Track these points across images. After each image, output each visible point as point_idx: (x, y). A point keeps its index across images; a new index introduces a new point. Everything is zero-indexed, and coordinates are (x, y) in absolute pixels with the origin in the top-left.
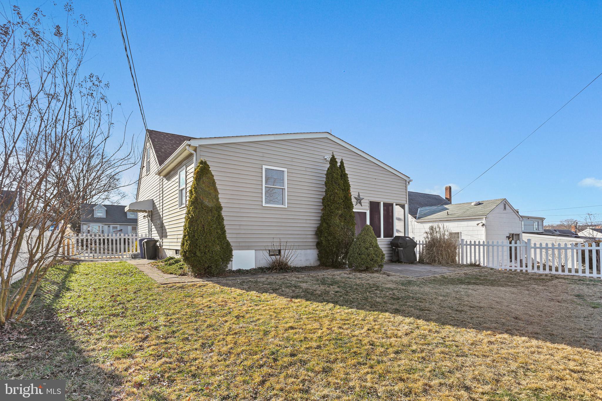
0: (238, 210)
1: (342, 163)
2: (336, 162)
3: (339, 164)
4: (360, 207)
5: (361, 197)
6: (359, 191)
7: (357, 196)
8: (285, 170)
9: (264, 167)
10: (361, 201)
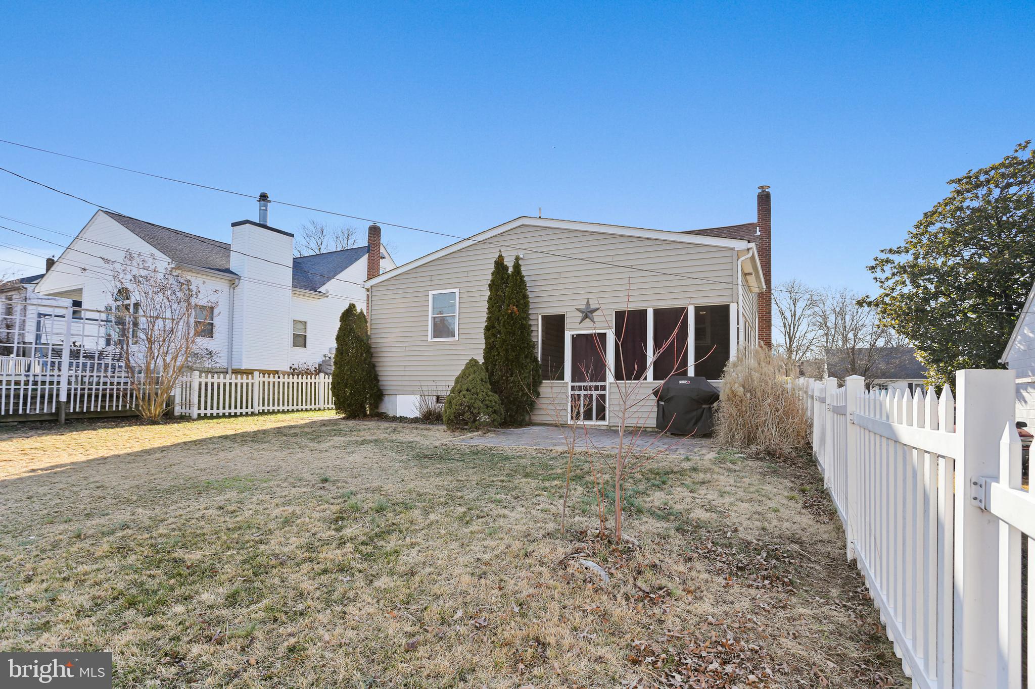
1: (517, 267)
2: (506, 267)
4: (591, 324)
5: (593, 307)
6: (589, 296)
7: (583, 307)
8: (457, 290)
9: (431, 293)
10: (593, 314)
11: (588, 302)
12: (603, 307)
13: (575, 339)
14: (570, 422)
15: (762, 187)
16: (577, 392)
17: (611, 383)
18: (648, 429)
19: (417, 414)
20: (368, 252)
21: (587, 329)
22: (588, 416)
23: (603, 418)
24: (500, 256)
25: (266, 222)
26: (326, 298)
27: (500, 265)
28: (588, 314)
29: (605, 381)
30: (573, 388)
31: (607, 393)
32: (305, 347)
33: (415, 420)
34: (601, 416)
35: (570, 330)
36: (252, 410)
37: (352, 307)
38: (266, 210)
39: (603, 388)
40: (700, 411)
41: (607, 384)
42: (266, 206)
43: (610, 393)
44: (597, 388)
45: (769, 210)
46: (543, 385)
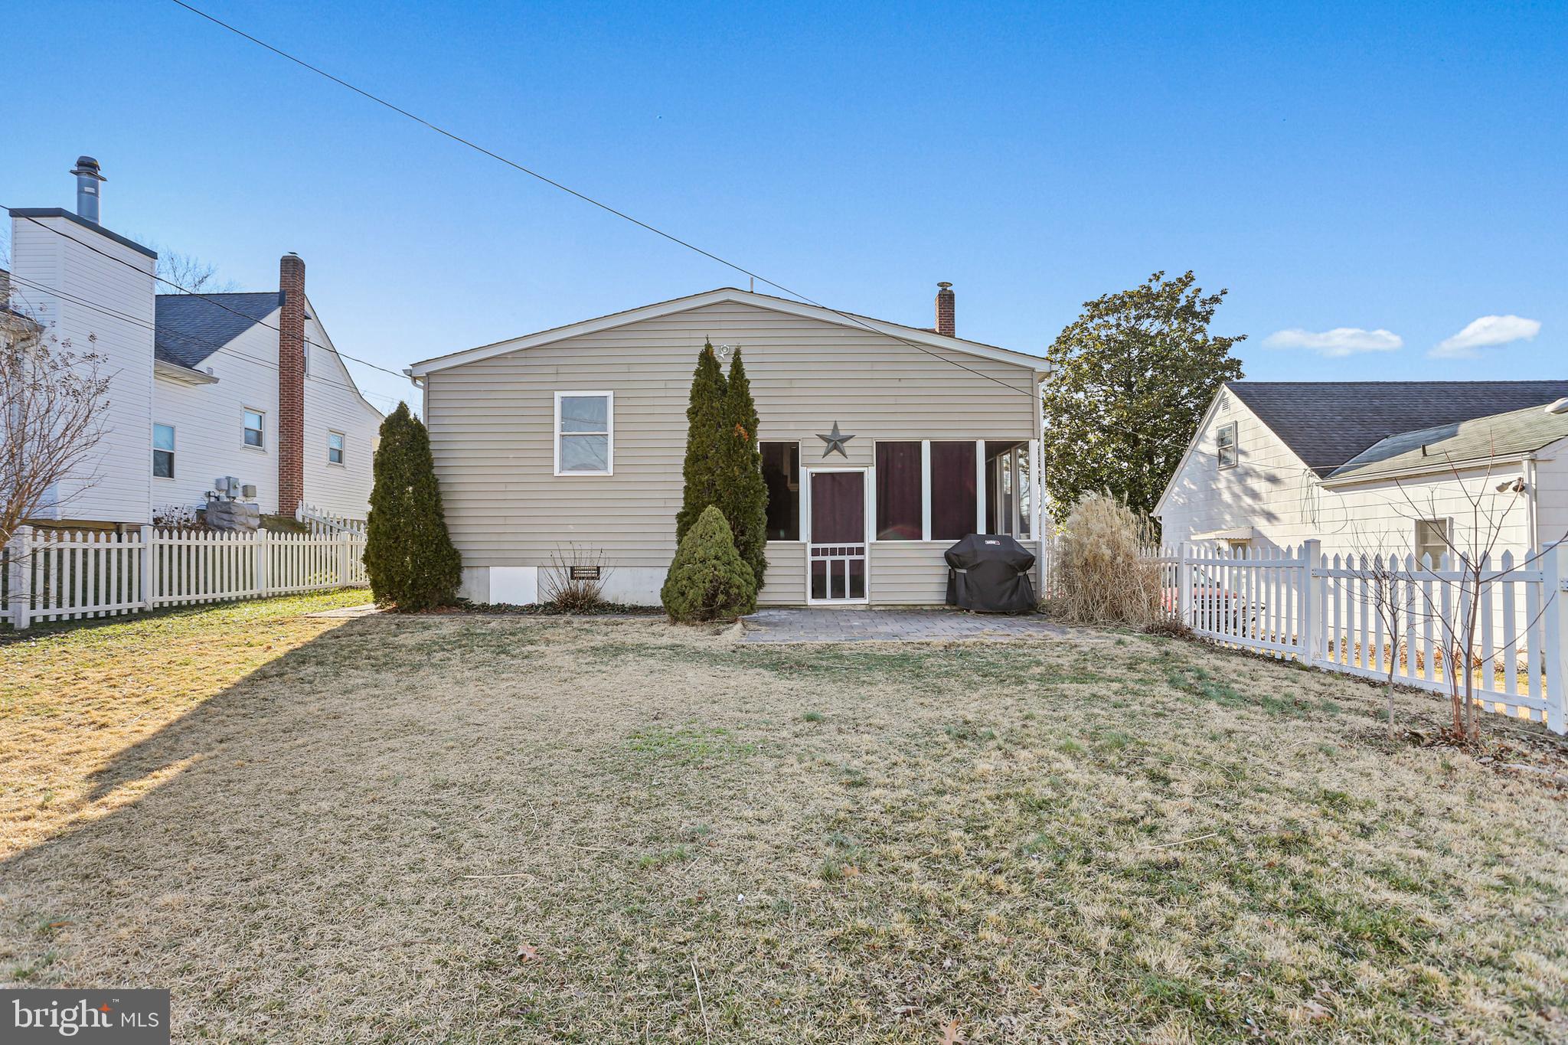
0: (502, 488)
1: (737, 366)
2: (718, 366)
3: (726, 370)
4: (841, 459)
5: (842, 433)
6: (838, 418)
7: (829, 433)
8: (610, 394)
9: (558, 395)
10: (845, 444)
11: (836, 426)
12: (858, 434)
13: (817, 479)
14: (812, 602)
15: (941, 285)
16: (820, 558)
17: (872, 544)
18: (925, 608)
19: (533, 599)
20: (282, 303)
21: (836, 465)
22: (838, 592)
23: (862, 595)
24: (708, 346)
25: (97, 219)
26: (212, 385)
27: (707, 359)
28: (835, 443)
29: (862, 541)
30: (815, 552)
31: (867, 557)
32: (171, 475)
33: (531, 610)
34: (858, 590)
35: (807, 465)
36: (141, 604)
37: (403, 409)
38: (96, 194)
39: (861, 551)
40: (1014, 581)
41: (866, 545)
42: (96, 187)
43: (871, 558)
44: (851, 551)
45: (953, 315)
46: (767, 547)
